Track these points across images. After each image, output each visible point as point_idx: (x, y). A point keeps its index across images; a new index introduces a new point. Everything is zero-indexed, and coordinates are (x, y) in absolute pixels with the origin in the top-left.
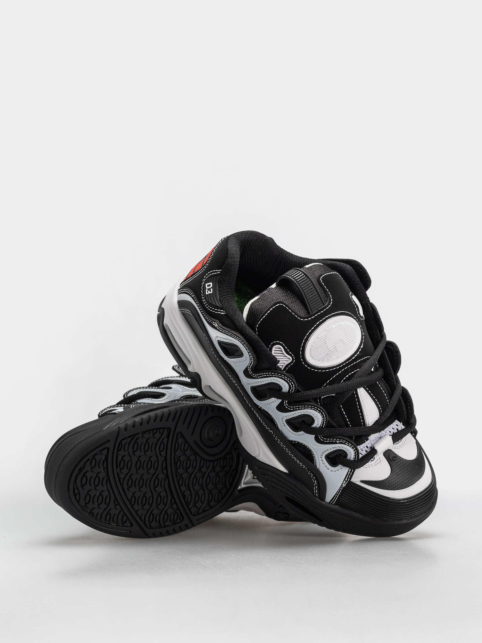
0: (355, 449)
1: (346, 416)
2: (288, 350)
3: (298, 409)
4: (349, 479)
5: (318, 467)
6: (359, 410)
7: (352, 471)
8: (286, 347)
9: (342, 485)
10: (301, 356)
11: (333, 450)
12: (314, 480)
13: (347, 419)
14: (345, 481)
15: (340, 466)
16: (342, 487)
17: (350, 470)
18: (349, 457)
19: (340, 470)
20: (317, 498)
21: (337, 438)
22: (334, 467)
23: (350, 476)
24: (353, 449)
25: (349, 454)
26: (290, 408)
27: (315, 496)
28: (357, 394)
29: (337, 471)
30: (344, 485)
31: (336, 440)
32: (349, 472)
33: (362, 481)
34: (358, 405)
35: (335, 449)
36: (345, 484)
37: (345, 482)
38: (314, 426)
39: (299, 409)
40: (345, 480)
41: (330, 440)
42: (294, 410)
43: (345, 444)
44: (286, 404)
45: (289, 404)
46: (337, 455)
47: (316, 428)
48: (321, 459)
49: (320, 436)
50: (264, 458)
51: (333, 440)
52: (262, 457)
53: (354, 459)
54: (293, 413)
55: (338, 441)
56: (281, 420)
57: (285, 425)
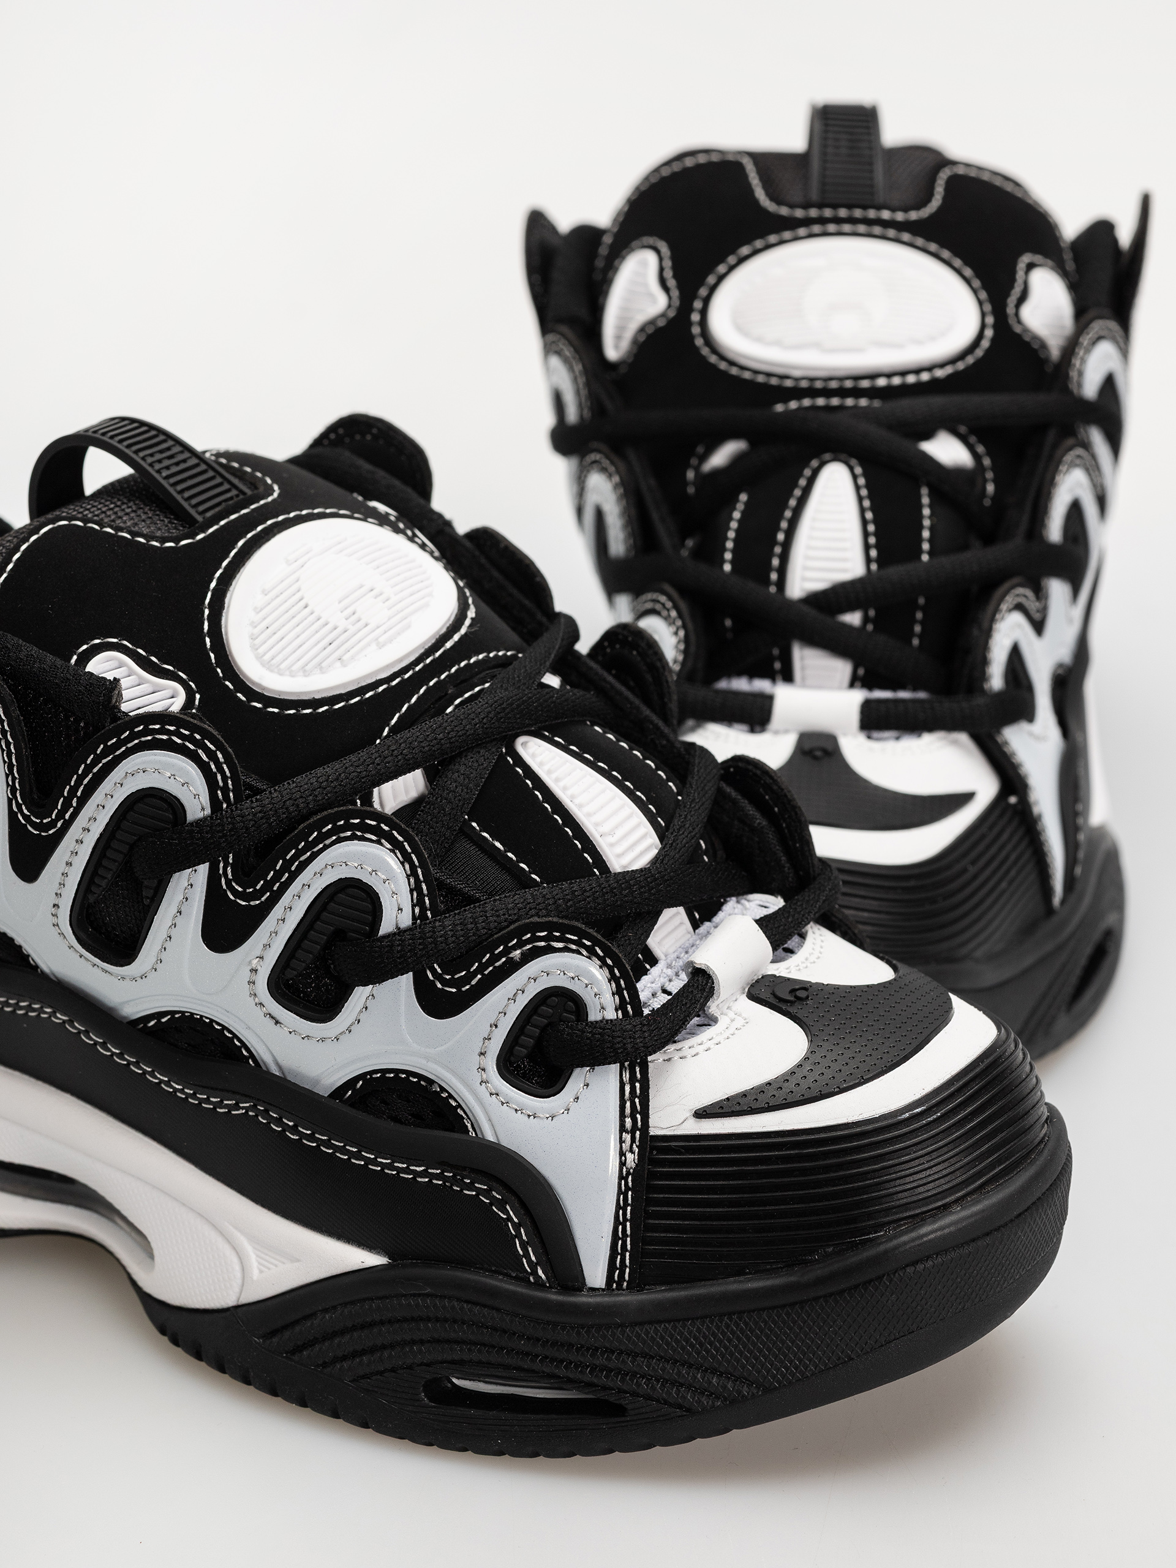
0: (601, 954)
1: (510, 855)
2: (153, 659)
3: (287, 875)
4: (638, 1116)
5: (490, 1137)
6: (555, 816)
7: (638, 1076)
8: (140, 651)
9: (622, 1164)
10: (219, 670)
11: (515, 1011)
12: (501, 1204)
13: (522, 865)
14: (627, 1132)
15: (578, 1078)
16: (628, 1173)
17: (626, 1077)
18: (594, 1016)
19: (585, 1094)
20: (550, 1287)
21: (505, 940)
22: (554, 1095)
23: (637, 1100)
24: (594, 958)
25: (586, 995)
26: (257, 895)
27: (539, 1284)
28: (520, 761)
29: (574, 1106)
30: (631, 1159)
31: (507, 951)
32: (627, 1088)
33: (701, 1114)
34: (546, 800)
35: (523, 1000)
36: (631, 1151)
37: (627, 1137)
38: (387, 926)
40: (622, 1128)
41: (483, 967)
42: (275, 899)
43: (549, 950)
44: (234, 884)
45: (245, 874)
46: (543, 1029)
47: (400, 932)
48: (487, 1088)
49: (434, 972)
50: (269, 1269)
51: (495, 958)
52: (261, 1272)
53: (620, 1012)
54: (277, 911)
55: (517, 954)
56: (251, 1001)
57: (277, 1022)
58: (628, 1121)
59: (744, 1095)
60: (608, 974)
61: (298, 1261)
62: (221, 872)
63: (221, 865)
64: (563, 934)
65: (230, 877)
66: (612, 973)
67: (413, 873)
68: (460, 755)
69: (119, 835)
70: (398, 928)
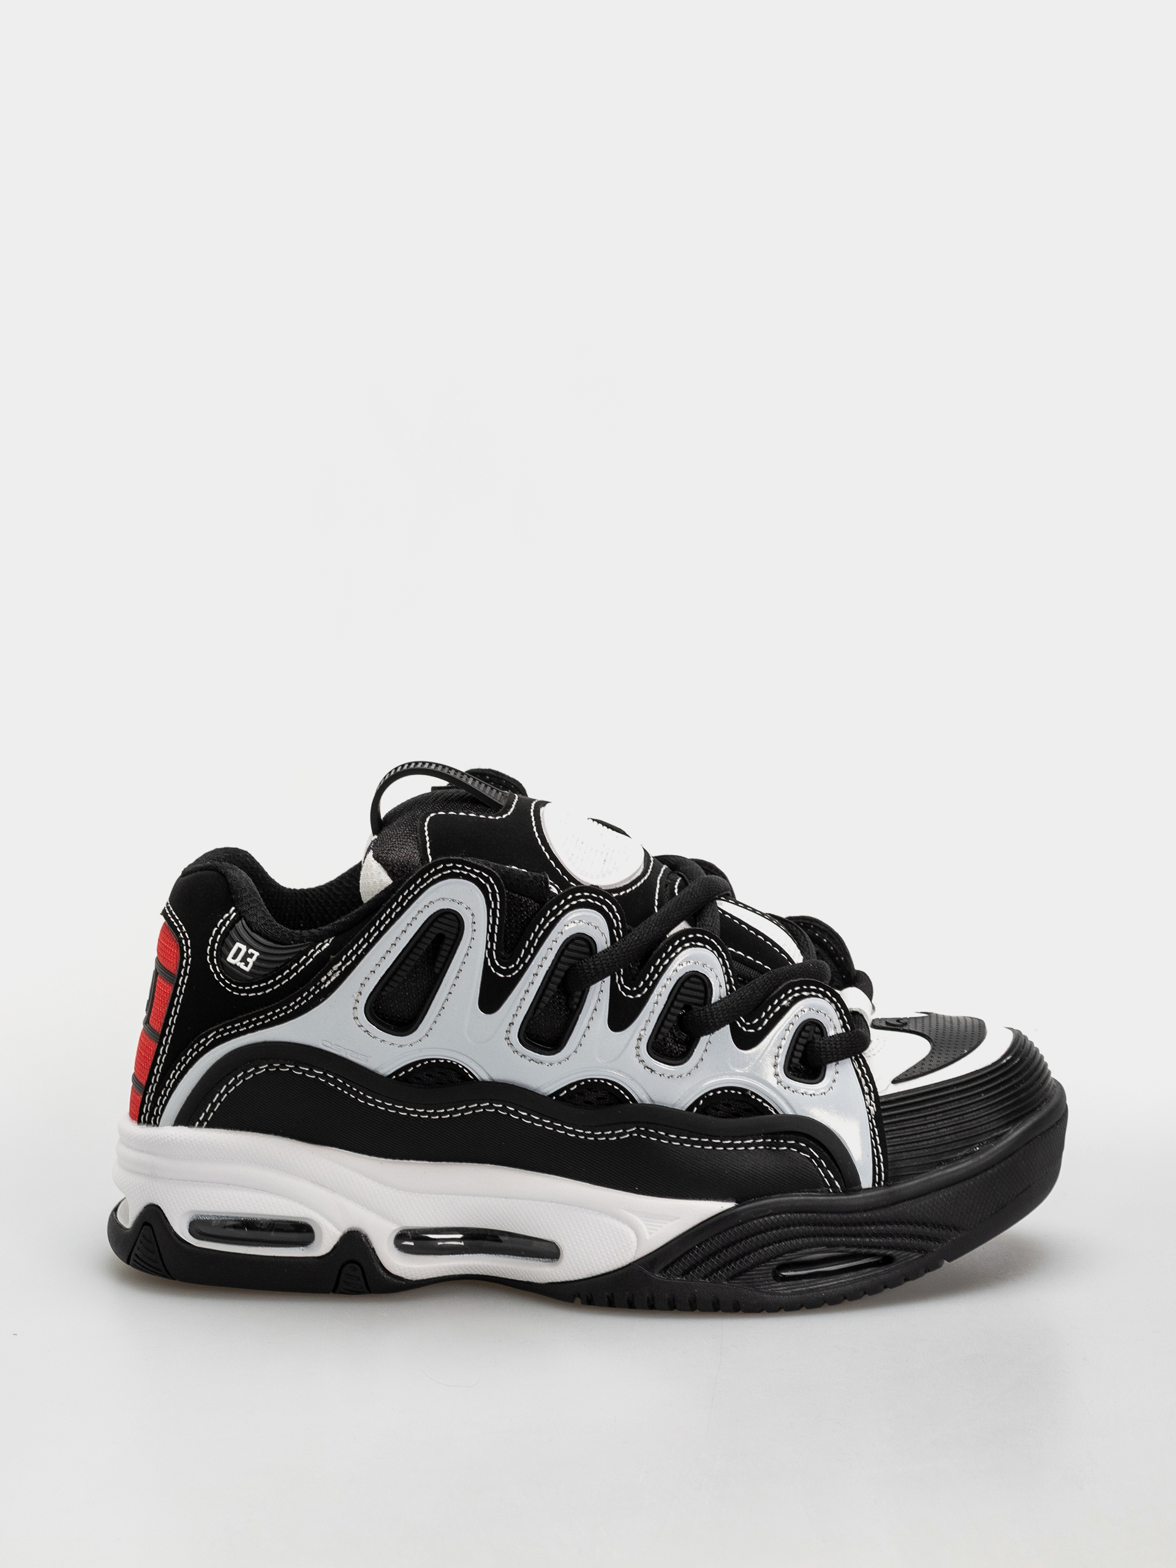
3: (656, 975)
4: (870, 1084)
5: (789, 1112)
6: (759, 937)
7: (862, 1063)
9: (869, 1113)
11: (789, 1036)
12: (806, 1149)
15: (831, 1070)
16: (873, 1118)
17: (856, 1065)
18: (831, 1033)
19: (838, 1078)
20: (843, 1193)
21: (778, 996)
22: (820, 1081)
23: (866, 1077)
25: (824, 1021)
26: (640, 991)
27: (837, 1192)
28: (724, 911)
29: (833, 1086)
30: (873, 1110)
31: (781, 1001)
32: (859, 1071)
33: (898, 1082)
35: (793, 1029)
36: (872, 1105)
37: (867, 1097)
38: (715, 997)
39: (660, 975)
40: (864, 1093)
41: (768, 1014)
42: (651, 990)
43: (802, 997)
44: (625, 987)
45: (631, 980)
46: (805, 1046)
47: (721, 1000)
48: (781, 1085)
49: (741, 1022)
50: (656, 1230)
51: (774, 1007)
52: (650, 1233)
53: (843, 1029)
54: (653, 998)
55: (785, 1003)
56: (637, 1060)
57: (652, 1071)
58: (866, 1088)
59: (914, 1067)
60: (835, 1007)
61: (677, 1218)
62: (617, 981)
63: (617, 977)
64: (808, 986)
65: (623, 983)
66: (836, 1006)
67: (724, 964)
68: (704, 907)
69: (560, 965)
70: (720, 997)
